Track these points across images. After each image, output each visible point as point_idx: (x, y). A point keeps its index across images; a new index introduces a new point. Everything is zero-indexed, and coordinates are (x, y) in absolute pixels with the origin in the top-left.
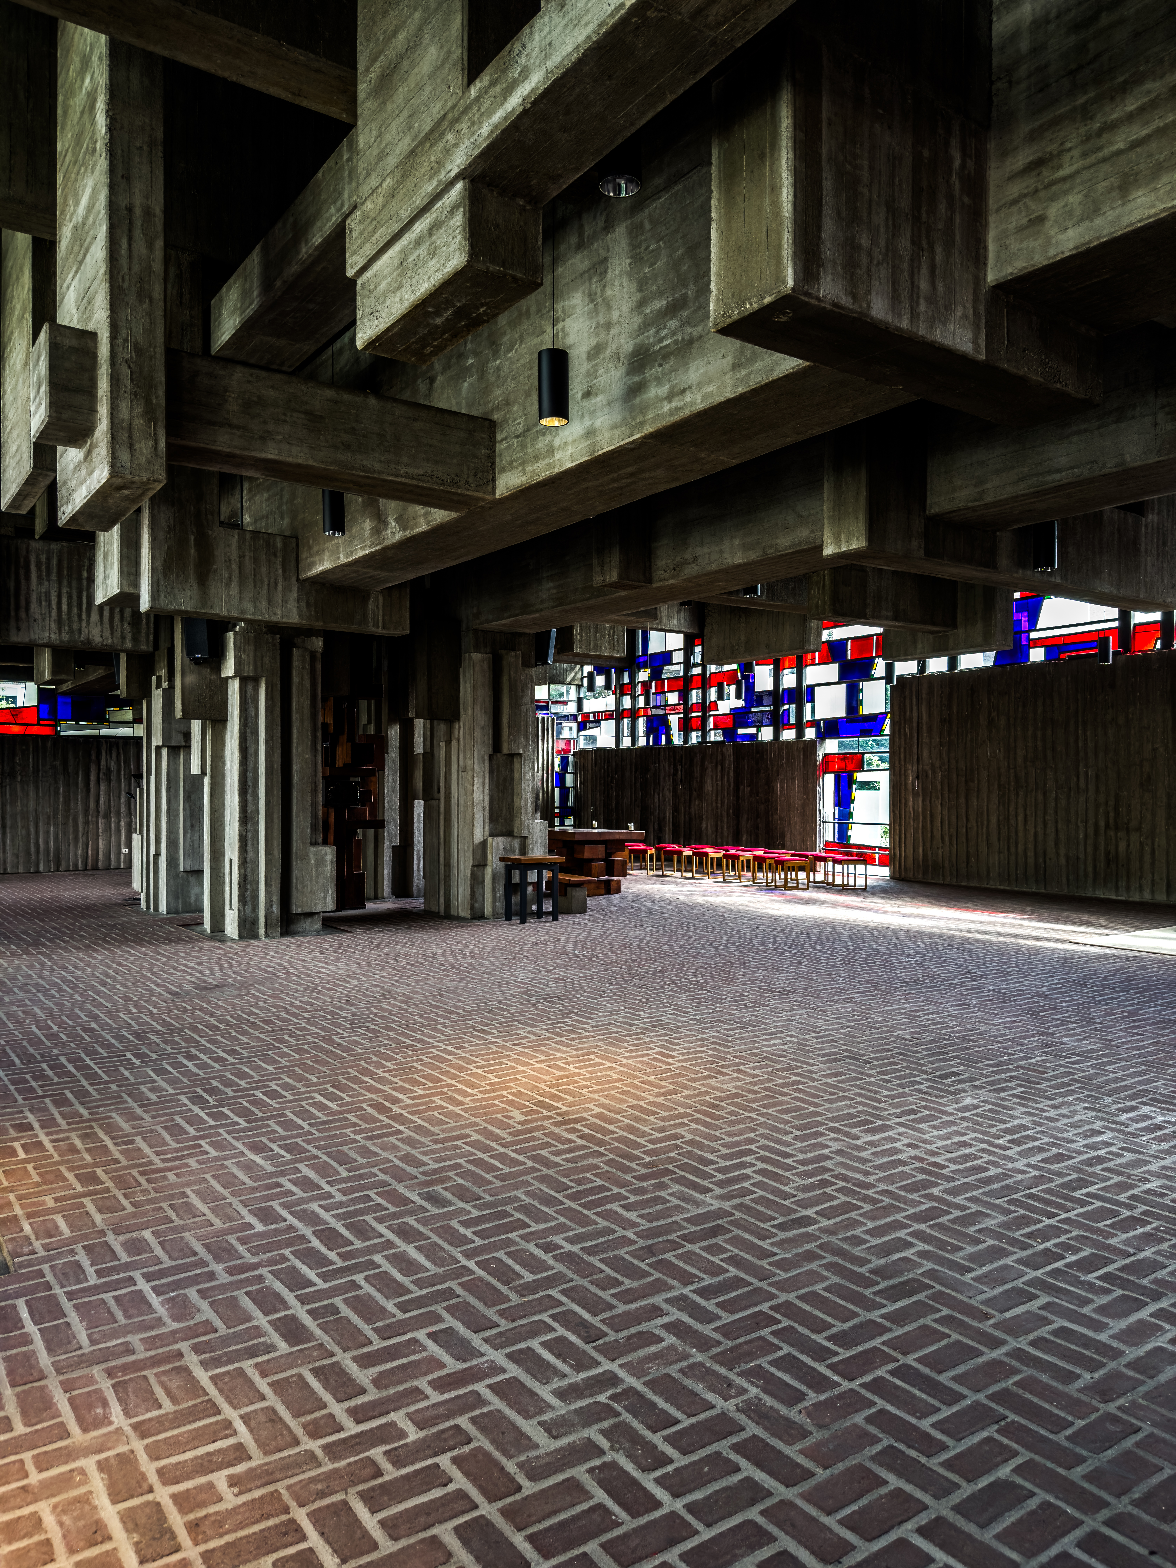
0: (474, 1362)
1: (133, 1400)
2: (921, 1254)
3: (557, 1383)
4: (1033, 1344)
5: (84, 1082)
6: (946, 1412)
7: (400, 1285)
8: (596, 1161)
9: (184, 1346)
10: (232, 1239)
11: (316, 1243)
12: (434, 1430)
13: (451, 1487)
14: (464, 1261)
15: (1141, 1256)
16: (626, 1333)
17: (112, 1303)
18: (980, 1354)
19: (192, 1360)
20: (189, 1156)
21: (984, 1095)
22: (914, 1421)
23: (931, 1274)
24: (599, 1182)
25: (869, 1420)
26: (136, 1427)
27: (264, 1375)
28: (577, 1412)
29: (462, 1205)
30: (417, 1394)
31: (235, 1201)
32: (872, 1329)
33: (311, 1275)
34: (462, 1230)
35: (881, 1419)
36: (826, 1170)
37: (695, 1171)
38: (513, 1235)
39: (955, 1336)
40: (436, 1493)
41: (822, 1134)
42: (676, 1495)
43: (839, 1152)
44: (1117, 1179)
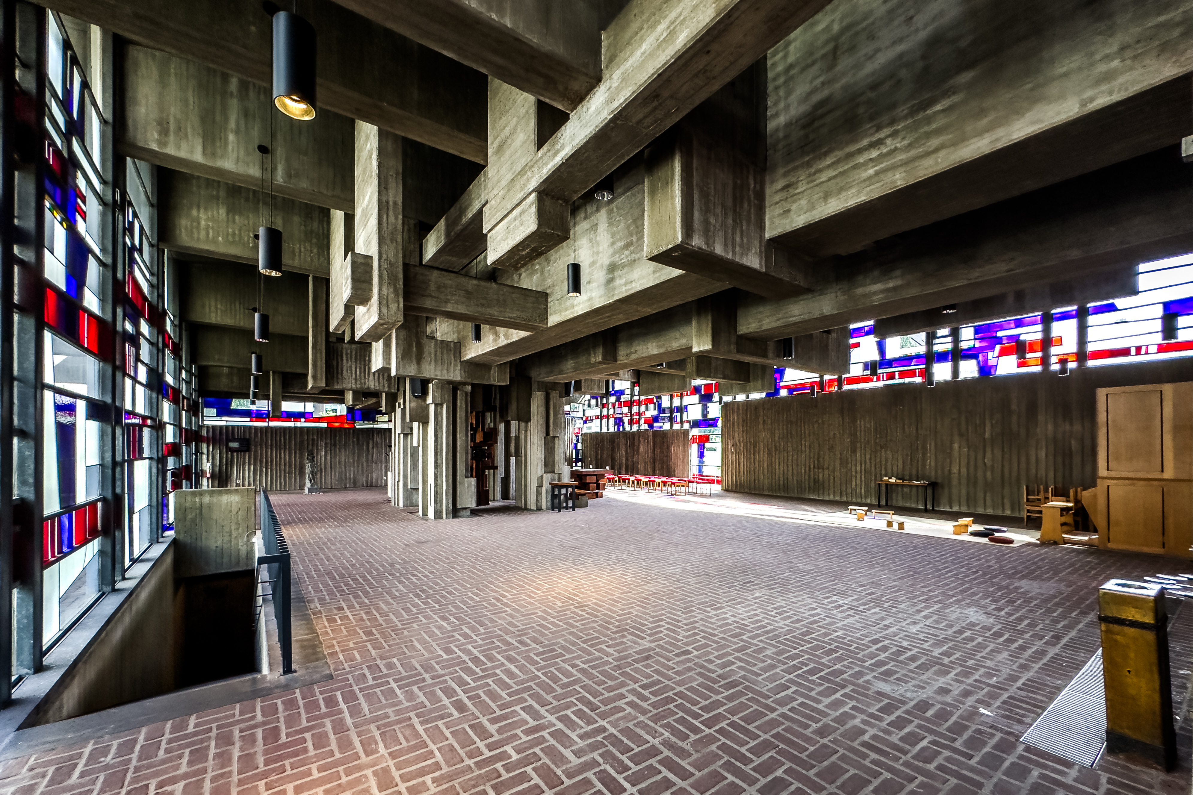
0: (541, 722)
1: (389, 741)
2: (740, 668)
3: (579, 731)
4: (789, 710)
5: (367, 587)
6: (752, 744)
7: (508, 684)
8: (594, 625)
9: (412, 714)
10: (432, 662)
11: (470, 664)
12: (524, 754)
13: (532, 782)
14: (536, 673)
15: (835, 667)
16: (609, 707)
17: (379, 693)
18: (767, 715)
19: (415, 721)
20: (414, 622)
21: (764, 591)
22: (738, 748)
23: (744, 677)
24: (596, 635)
25: (718, 748)
26: (390, 754)
27: (448, 728)
28: (589, 745)
29: (535, 645)
30: (516, 737)
31: (434, 644)
32: (718, 704)
33: (468, 679)
34: (535, 658)
35: (723, 747)
36: (696, 628)
37: (638, 629)
38: (558, 660)
39: (755, 707)
40: (526, 785)
41: (694, 611)
42: (633, 785)
43: (702, 619)
44: (824, 631)
